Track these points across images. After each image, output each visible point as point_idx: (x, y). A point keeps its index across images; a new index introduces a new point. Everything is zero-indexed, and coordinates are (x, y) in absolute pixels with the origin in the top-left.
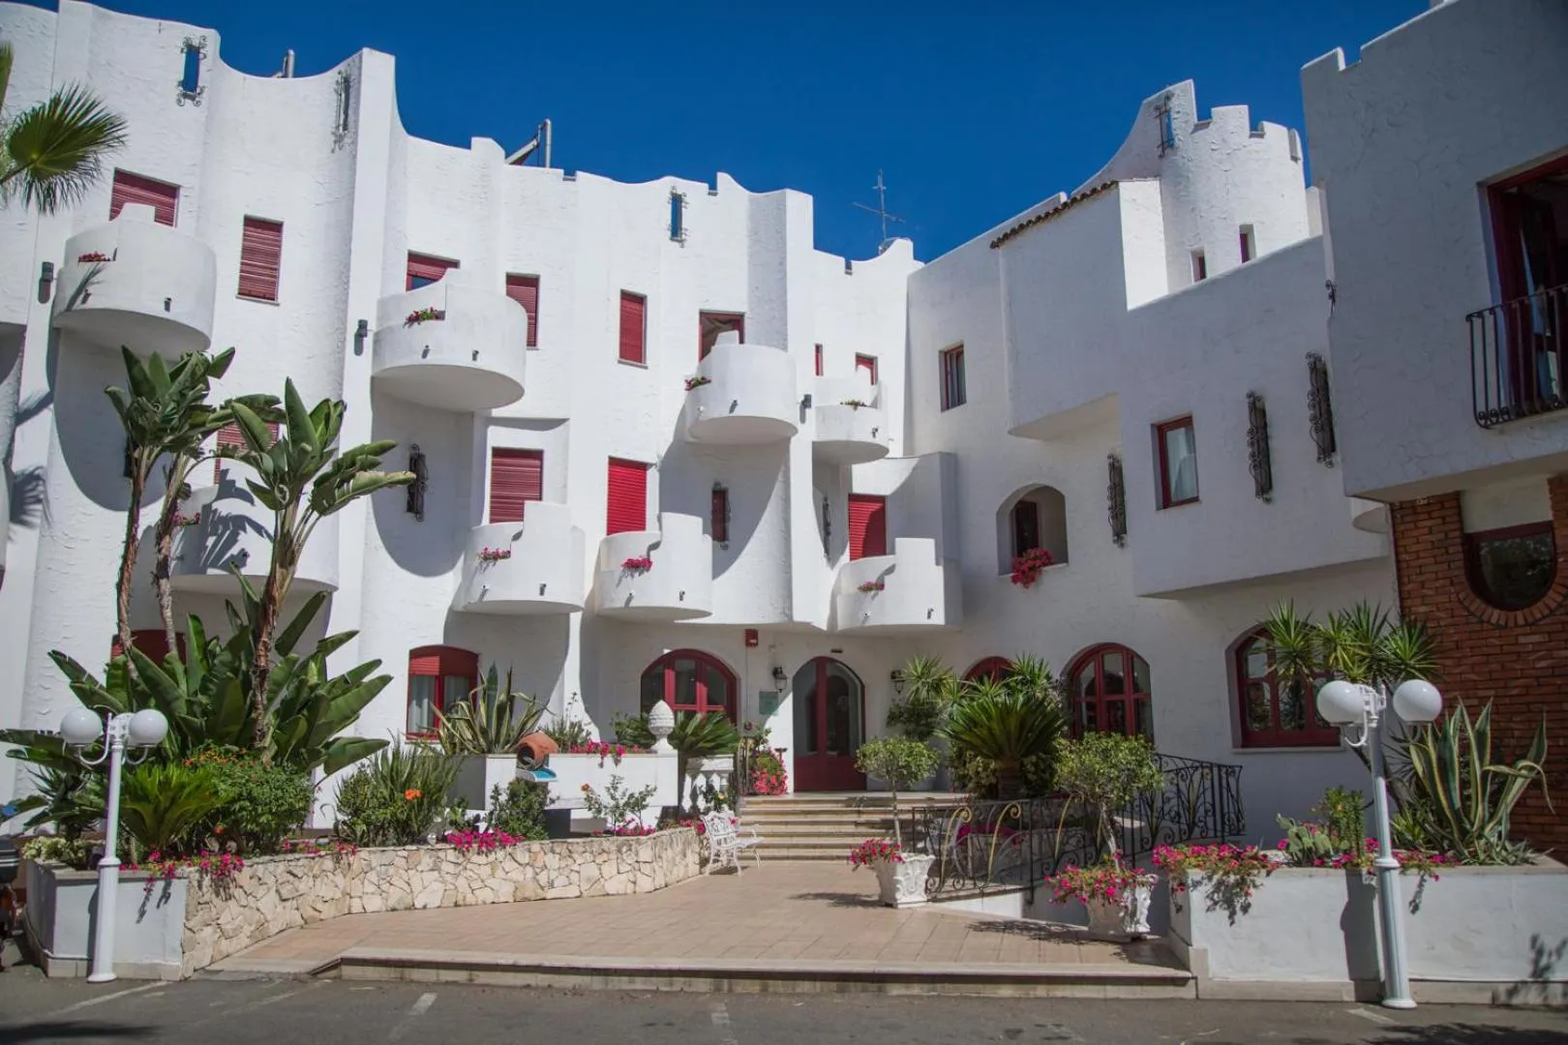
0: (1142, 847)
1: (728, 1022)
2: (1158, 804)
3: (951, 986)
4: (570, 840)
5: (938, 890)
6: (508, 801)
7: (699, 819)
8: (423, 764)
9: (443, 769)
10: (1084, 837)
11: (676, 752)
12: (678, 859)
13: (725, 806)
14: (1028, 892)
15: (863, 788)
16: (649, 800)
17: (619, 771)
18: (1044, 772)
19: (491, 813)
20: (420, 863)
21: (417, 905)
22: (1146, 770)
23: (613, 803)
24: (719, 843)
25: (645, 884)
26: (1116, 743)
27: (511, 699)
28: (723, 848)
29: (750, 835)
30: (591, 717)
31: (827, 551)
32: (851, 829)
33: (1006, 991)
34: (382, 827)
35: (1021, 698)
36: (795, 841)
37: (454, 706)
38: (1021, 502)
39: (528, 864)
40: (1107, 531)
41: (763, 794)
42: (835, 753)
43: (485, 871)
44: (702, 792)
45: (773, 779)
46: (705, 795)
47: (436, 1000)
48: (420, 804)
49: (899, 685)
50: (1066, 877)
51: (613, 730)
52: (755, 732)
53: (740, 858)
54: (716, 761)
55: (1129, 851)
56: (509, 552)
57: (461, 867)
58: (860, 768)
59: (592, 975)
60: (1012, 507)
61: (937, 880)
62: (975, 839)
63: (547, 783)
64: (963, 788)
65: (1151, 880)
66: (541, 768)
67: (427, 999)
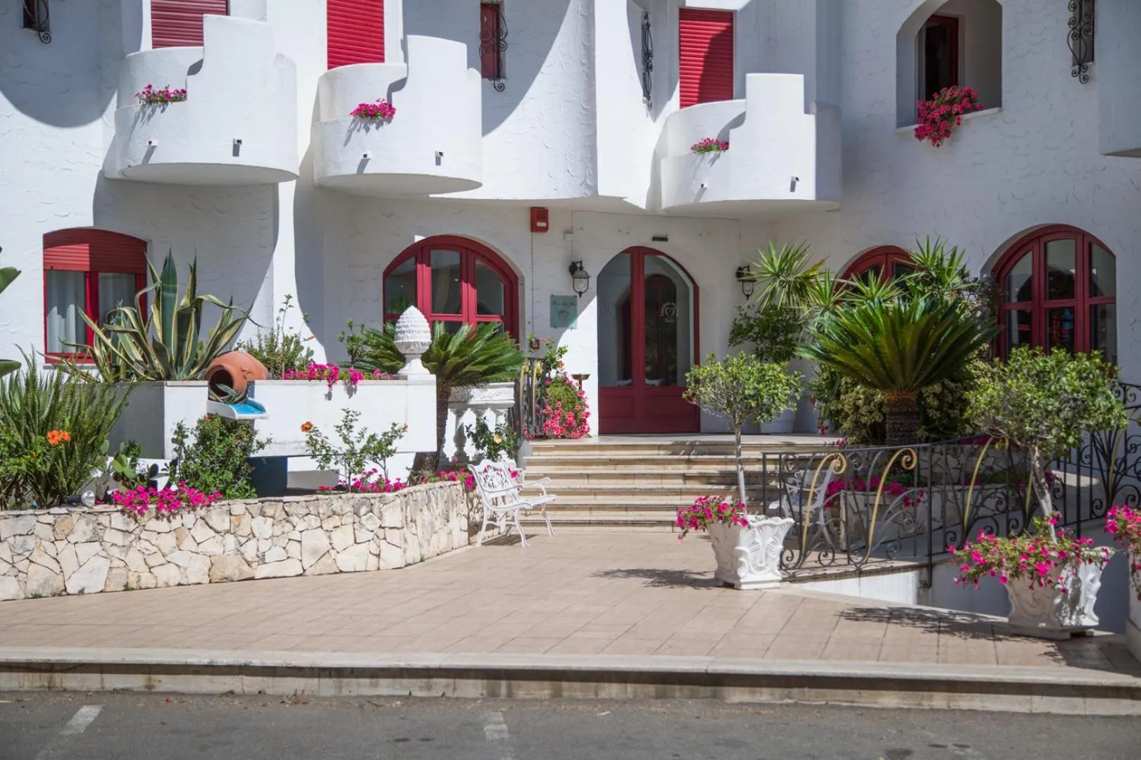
0: (1092, 512)
1: (506, 736)
2: (1119, 452)
3: (814, 691)
4: (286, 498)
5: (798, 566)
6: (196, 445)
7: (467, 470)
8: (72, 394)
9: (102, 402)
10: (1007, 498)
11: (434, 377)
12: (438, 524)
13: (503, 453)
14: (925, 571)
15: (696, 430)
16: (396, 443)
17: (353, 404)
18: (951, 406)
19: (174, 463)
20: (72, 531)
21: (70, 590)
22: (1101, 401)
23: (346, 447)
24: (495, 503)
25: (393, 557)
26: (1059, 362)
27: (197, 304)
28: (501, 509)
29: (538, 492)
30: (312, 330)
31: (647, 93)
32: (678, 484)
33: (890, 700)
34: (15, 482)
35: (922, 304)
36: (601, 500)
37: (114, 313)
38: (934, 17)
39: (228, 532)
40: (1064, 57)
41: (556, 437)
42: (656, 382)
43: (168, 542)
44: (471, 434)
45: (569, 416)
46: (475, 437)
47: (101, 713)
48: (70, 453)
49: (748, 287)
50: (979, 548)
51: (345, 347)
52: (544, 352)
53: (523, 524)
54: (490, 392)
55: (1072, 517)
56: (184, 92)
57: (133, 536)
58: (690, 398)
59: (319, 676)
60: (921, 23)
61: (797, 553)
62: (851, 499)
63: (252, 421)
64: (835, 429)
65: (1103, 554)
66: (243, 400)
67: (88, 713)
